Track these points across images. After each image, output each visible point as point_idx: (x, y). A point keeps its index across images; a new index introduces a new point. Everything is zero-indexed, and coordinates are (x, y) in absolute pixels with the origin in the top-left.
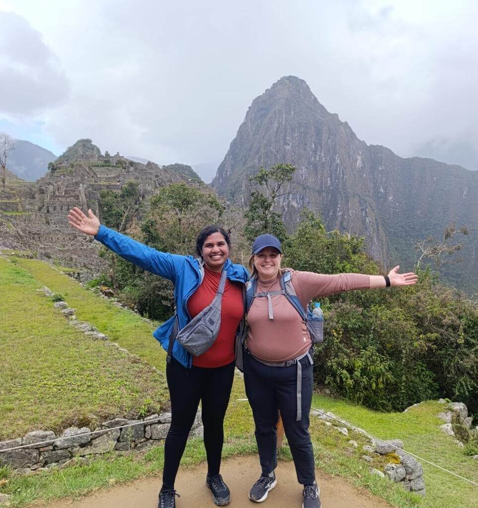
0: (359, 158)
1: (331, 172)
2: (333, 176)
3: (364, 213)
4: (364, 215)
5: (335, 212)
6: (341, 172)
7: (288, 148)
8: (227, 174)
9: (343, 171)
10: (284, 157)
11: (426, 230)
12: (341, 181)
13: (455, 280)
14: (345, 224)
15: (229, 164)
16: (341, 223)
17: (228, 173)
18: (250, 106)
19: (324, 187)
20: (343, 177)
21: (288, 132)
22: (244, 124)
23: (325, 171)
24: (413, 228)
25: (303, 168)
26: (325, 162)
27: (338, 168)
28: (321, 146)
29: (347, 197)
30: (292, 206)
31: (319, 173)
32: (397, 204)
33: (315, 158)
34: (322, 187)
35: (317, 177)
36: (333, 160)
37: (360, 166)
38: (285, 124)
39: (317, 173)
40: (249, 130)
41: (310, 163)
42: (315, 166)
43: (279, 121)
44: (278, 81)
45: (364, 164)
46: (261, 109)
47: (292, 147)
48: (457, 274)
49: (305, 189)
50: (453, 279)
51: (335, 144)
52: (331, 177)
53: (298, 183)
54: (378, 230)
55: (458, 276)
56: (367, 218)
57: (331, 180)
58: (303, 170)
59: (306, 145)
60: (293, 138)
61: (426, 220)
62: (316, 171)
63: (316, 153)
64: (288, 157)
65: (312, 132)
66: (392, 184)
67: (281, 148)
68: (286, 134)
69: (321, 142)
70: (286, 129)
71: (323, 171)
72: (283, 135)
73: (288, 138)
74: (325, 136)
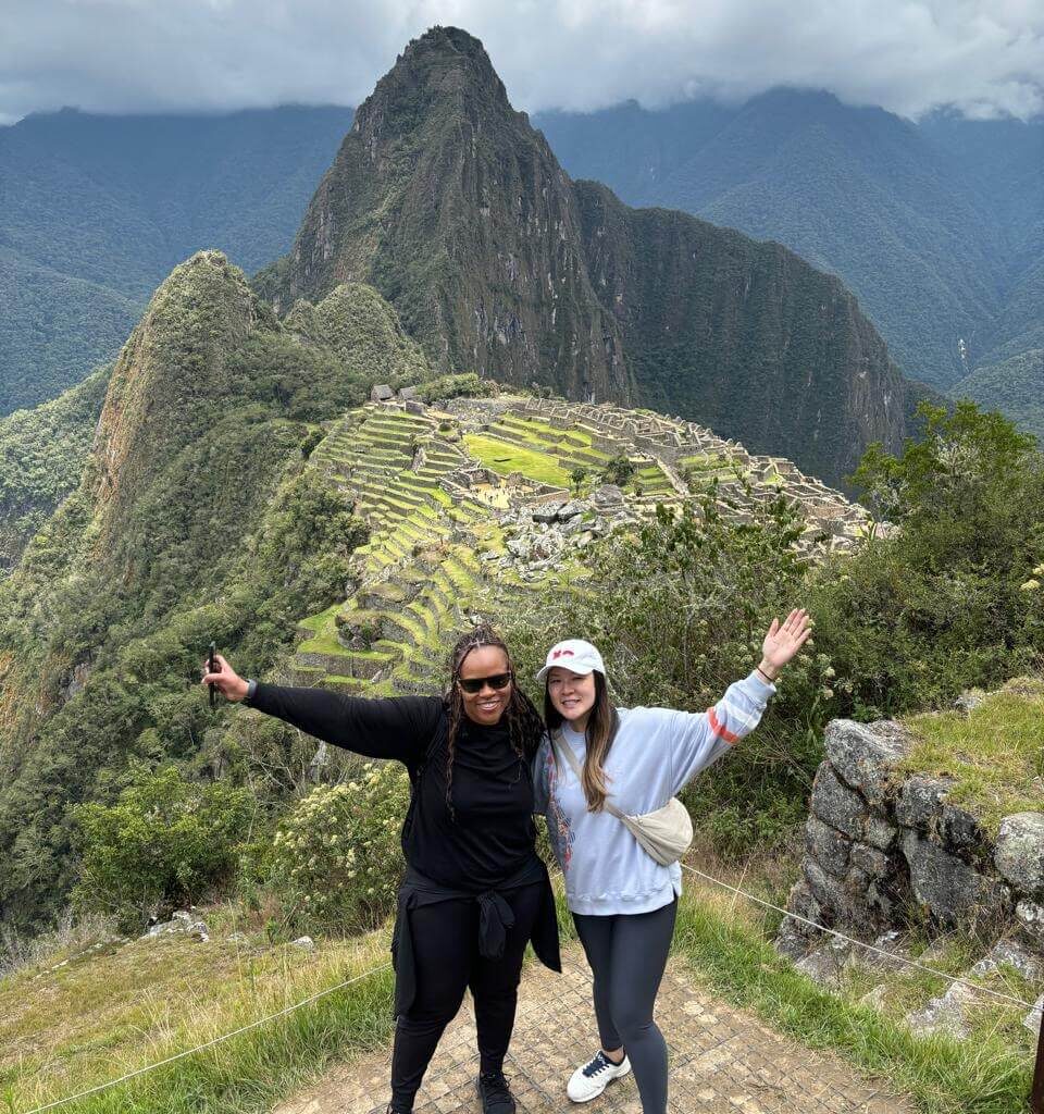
1: (552, 261)
2: (557, 268)
3: (608, 345)
4: (608, 351)
5: (568, 350)
7: (486, 212)
8: (322, 254)
9: (574, 257)
10: (481, 233)
11: (685, 366)
12: (571, 281)
14: (586, 374)
15: (328, 232)
16: (579, 372)
17: (326, 253)
18: (370, 95)
19: (543, 295)
20: (575, 272)
21: (485, 178)
23: (543, 260)
24: (661, 362)
25: (511, 256)
26: (541, 239)
28: (533, 205)
29: (586, 316)
30: (500, 344)
31: (533, 265)
32: (630, 310)
33: (525, 229)
34: (539, 296)
35: (531, 274)
36: (555, 232)
38: (477, 158)
39: (530, 265)
40: (373, 155)
41: (518, 244)
42: (527, 249)
43: (466, 150)
44: (424, 37)
46: (401, 109)
47: (491, 210)
49: (516, 302)
51: (555, 197)
52: (552, 270)
53: (506, 291)
54: (629, 377)
56: (614, 357)
57: (552, 278)
58: (512, 263)
59: (510, 202)
60: (491, 191)
61: (682, 344)
62: (528, 259)
63: (526, 220)
64: (487, 233)
65: (515, 172)
66: (621, 267)
67: (475, 215)
68: (480, 182)
69: (532, 193)
70: (479, 170)
71: (539, 258)
72: (476, 185)
73: (485, 191)
74: (537, 180)
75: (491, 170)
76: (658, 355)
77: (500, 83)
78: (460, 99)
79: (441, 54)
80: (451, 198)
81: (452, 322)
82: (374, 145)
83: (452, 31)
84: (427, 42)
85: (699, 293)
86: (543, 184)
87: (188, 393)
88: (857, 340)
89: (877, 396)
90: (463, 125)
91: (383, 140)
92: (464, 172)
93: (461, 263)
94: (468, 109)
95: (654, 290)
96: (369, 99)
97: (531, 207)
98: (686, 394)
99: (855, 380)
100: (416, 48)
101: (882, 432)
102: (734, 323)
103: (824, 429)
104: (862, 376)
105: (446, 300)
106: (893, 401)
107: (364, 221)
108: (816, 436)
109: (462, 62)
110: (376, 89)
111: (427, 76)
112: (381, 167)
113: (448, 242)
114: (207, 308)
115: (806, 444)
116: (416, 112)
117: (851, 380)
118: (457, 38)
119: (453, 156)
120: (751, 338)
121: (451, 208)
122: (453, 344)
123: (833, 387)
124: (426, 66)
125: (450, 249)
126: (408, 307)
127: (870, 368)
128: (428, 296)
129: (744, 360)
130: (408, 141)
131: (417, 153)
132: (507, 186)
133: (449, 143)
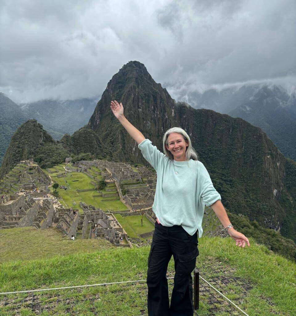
0: (173, 111)
1: (163, 124)
2: (165, 126)
7: (140, 110)
8: (96, 123)
10: (139, 116)
11: (211, 154)
13: (230, 183)
15: (98, 117)
17: (98, 123)
19: (160, 133)
21: (140, 100)
22: (106, 90)
23: (160, 123)
24: (204, 153)
25: (149, 122)
26: (160, 118)
27: (167, 121)
31: (157, 125)
32: (194, 138)
33: (154, 115)
34: (159, 133)
35: (156, 127)
36: (164, 116)
37: (174, 116)
38: (138, 95)
40: (111, 96)
41: (152, 119)
42: (155, 120)
43: (134, 93)
44: (127, 64)
45: (176, 114)
46: (119, 83)
47: (142, 109)
48: (230, 180)
50: (228, 183)
51: (164, 106)
52: (163, 126)
53: (147, 132)
55: (231, 181)
57: (163, 128)
58: (149, 124)
59: (149, 107)
60: (142, 104)
61: (210, 147)
62: (155, 123)
63: (154, 112)
64: (141, 116)
65: (152, 99)
66: (191, 126)
67: (137, 111)
68: (138, 102)
69: (157, 105)
70: (138, 98)
71: (159, 123)
72: (137, 102)
73: (140, 104)
74: (159, 101)
75: (142, 99)
76: (203, 151)
77: (150, 76)
78: (134, 79)
79: (131, 68)
80: (128, 106)
81: (124, 140)
82: (111, 93)
83: (135, 62)
85: (216, 133)
86: (161, 102)
87: (15, 160)
88: (266, 146)
89: (274, 163)
90: (134, 86)
91: (114, 91)
92: (134, 99)
94: (137, 82)
95: (202, 132)
96: (110, 80)
97: (156, 108)
98: (212, 162)
99: (266, 158)
100: (125, 67)
101: (277, 174)
102: (227, 141)
103: (256, 173)
104: (269, 157)
106: (280, 164)
107: (107, 113)
108: (254, 175)
109: (136, 70)
110: (112, 78)
111: (127, 74)
112: (113, 98)
114: (27, 136)
115: (251, 178)
116: (123, 83)
117: (265, 158)
118: (136, 64)
119: (130, 95)
120: (232, 146)
121: (128, 109)
122: (124, 147)
123: (259, 160)
124: (127, 71)
126: (112, 136)
127: (271, 154)
129: (230, 152)
130: (120, 91)
131: (122, 94)
132: (148, 103)
133: (129, 91)
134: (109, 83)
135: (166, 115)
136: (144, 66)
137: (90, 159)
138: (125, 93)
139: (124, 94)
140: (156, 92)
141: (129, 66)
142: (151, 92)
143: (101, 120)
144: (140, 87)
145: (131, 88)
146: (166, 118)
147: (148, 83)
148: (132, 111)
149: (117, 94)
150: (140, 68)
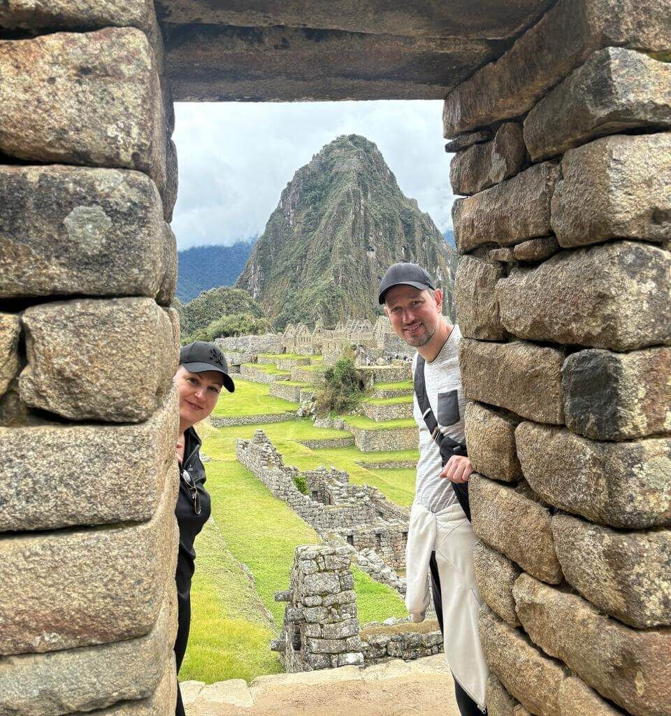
6: (447, 295)
7: (372, 255)
9: (449, 293)
10: (368, 271)
15: (256, 279)
17: (255, 296)
18: (290, 181)
20: (450, 304)
21: (371, 229)
22: (279, 211)
28: (414, 254)
38: (365, 215)
40: (291, 222)
43: (355, 209)
44: (334, 142)
46: (313, 188)
47: (377, 253)
51: (433, 249)
59: (394, 250)
60: (377, 239)
64: (373, 271)
65: (400, 228)
67: (362, 256)
68: (367, 232)
69: (414, 245)
70: (366, 223)
72: (363, 233)
73: (371, 239)
74: (418, 236)
75: (377, 225)
77: (391, 173)
78: (353, 175)
79: (343, 150)
80: (340, 241)
82: (292, 215)
83: (352, 138)
84: (334, 144)
86: (423, 239)
90: (354, 191)
91: (298, 211)
92: (354, 223)
93: (347, 289)
94: (361, 183)
96: (289, 184)
97: (412, 255)
100: (327, 149)
105: (329, 314)
107: (282, 269)
109: (358, 154)
110: (294, 177)
111: (332, 166)
112: (296, 230)
113: (336, 273)
116: (324, 189)
118: (356, 140)
119: (344, 214)
121: (341, 248)
124: (332, 160)
125: (336, 278)
128: (314, 311)
130: (316, 209)
131: (321, 216)
132: (392, 238)
133: (342, 204)
134: (285, 191)
135: (438, 272)
136: (376, 148)
137: (250, 331)
138: (330, 210)
139: (327, 214)
140: (410, 213)
141: (339, 147)
142: (397, 211)
143: (262, 288)
144: (369, 195)
145: (348, 195)
146: (439, 281)
147: (388, 189)
148: (350, 256)
149: (308, 215)
150: (368, 151)
